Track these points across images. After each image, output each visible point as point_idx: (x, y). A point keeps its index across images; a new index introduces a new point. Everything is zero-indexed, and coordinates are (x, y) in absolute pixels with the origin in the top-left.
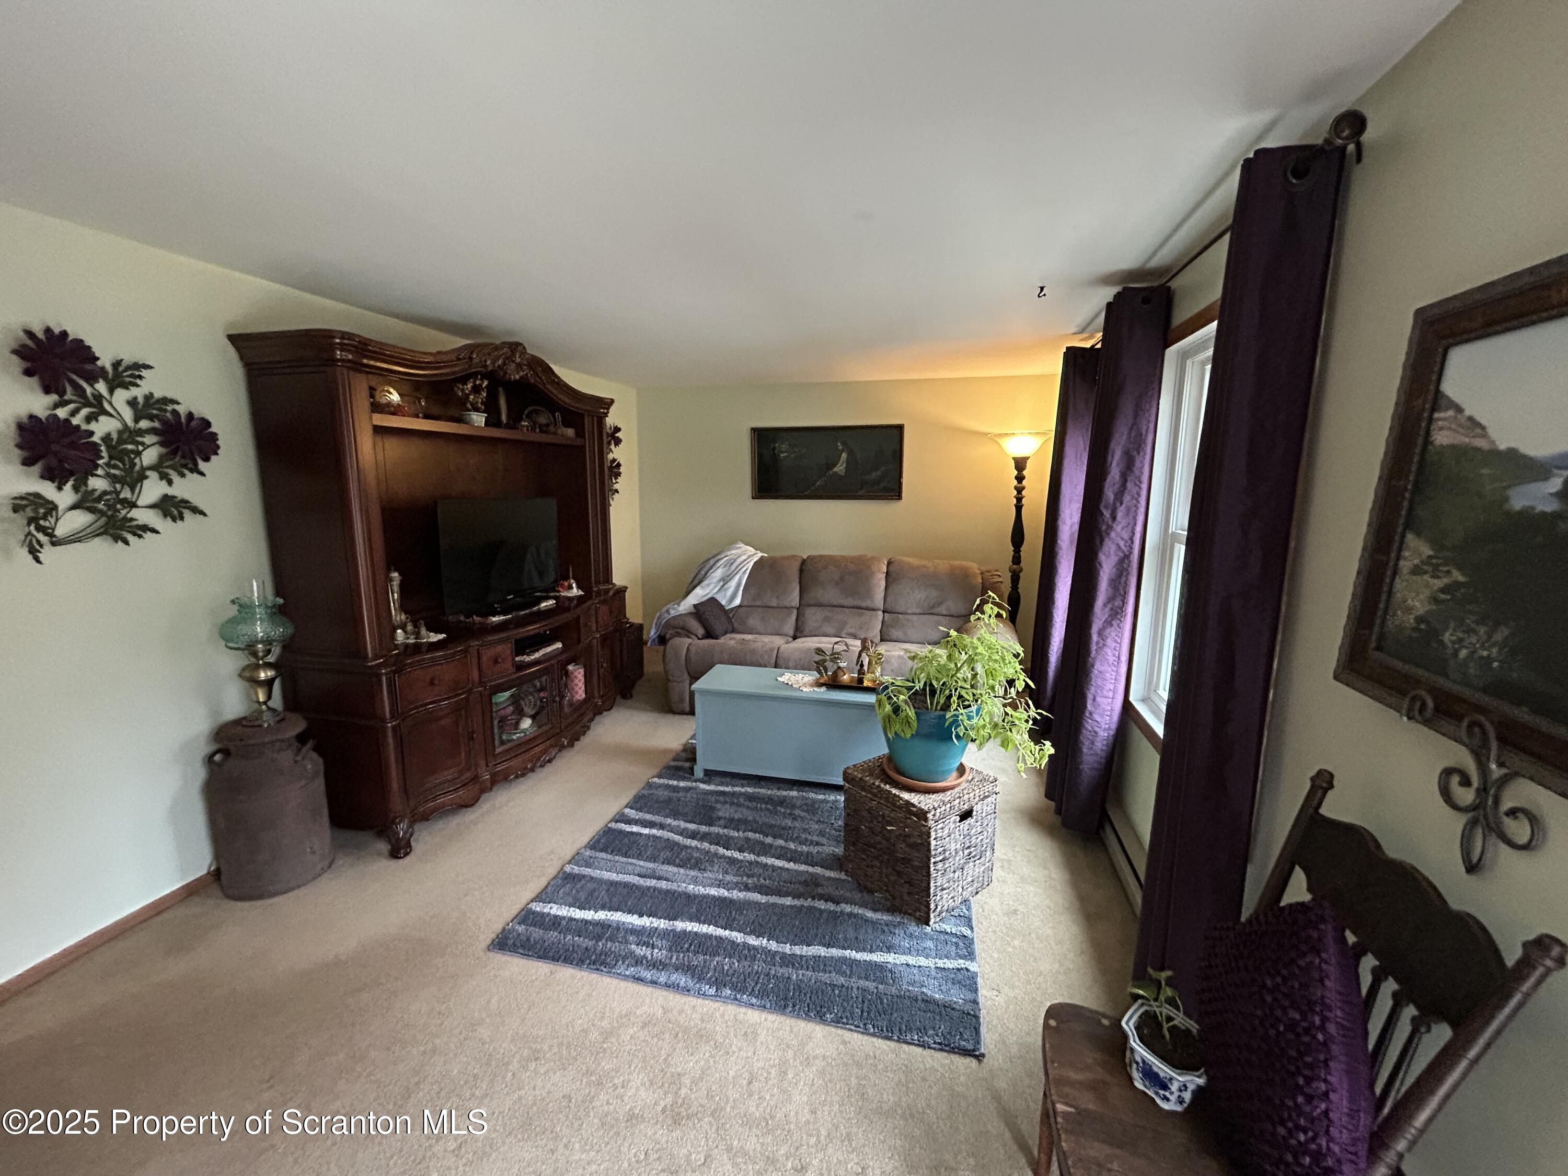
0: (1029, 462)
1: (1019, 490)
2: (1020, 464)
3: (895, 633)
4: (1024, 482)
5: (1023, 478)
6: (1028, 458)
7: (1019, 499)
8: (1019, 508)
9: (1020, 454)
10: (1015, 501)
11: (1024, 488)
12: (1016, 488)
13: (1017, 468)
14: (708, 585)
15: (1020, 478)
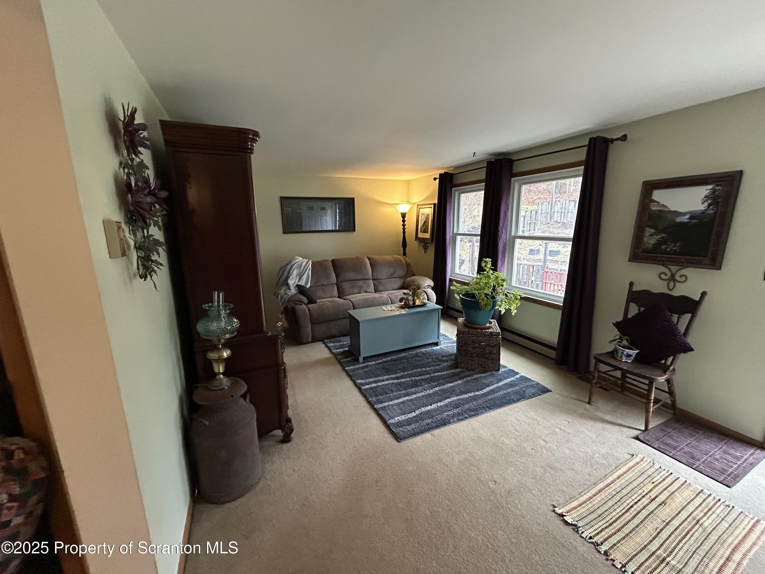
0: (407, 215)
1: (404, 226)
2: (404, 216)
3: (381, 288)
4: (405, 223)
5: (405, 221)
6: (406, 213)
7: (404, 229)
8: (404, 232)
9: (404, 211)
10: (402, 230)
11: (405, 225)
12: (402, 225)
13: (402, 217)
14: (292, 279)
15: (404, 221)
